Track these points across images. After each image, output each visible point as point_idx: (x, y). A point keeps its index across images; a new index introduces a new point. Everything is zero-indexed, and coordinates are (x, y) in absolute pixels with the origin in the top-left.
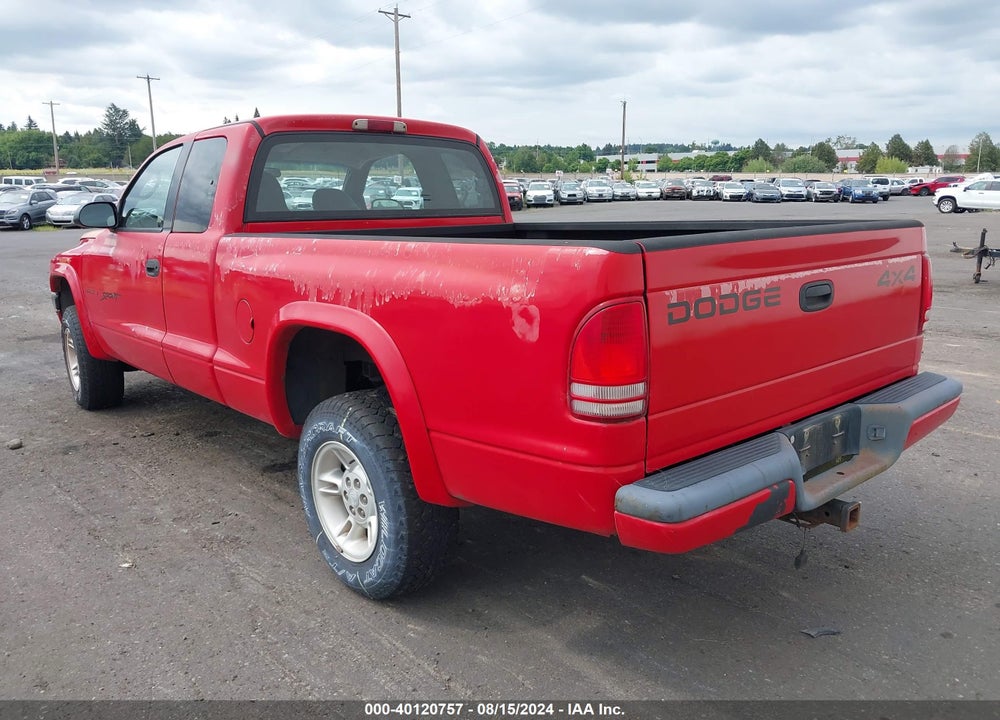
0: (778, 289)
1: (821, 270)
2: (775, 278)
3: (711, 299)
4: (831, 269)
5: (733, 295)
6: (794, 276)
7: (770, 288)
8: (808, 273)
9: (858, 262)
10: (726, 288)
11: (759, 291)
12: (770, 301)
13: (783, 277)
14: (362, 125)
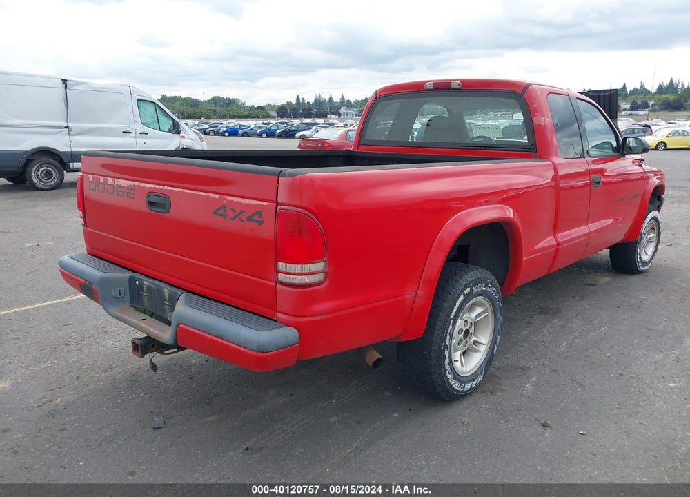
0: (134, 190)
1: (161, 187)
2: (132, 183)
3: (104, 184)
4: (169, 188)
5: (112, 185)
6: (143, 185)
7: (130, 187)
8: (152, 186)
9: (184, 188)
10: (110, 180)
11: (124, 187)
12: (129, 195)
13: (137, 184)
14: (430, 86)
